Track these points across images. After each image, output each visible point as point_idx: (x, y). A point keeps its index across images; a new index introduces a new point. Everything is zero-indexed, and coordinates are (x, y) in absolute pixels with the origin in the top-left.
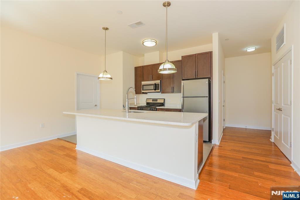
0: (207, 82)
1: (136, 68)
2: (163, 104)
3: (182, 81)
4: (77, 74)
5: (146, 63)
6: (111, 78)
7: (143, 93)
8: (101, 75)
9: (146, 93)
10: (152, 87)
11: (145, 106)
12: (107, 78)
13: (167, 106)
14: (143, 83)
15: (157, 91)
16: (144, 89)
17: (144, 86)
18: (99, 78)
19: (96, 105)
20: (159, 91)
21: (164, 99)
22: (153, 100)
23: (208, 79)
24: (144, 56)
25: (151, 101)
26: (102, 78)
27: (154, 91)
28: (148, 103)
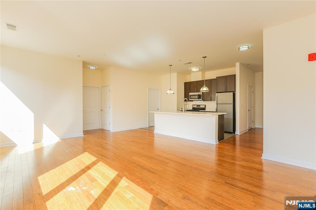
0: (232, 95)
1: (185, 83)
2: (204, 109)
3: (216, 94)
4: (149, 89)
5: (192, 80)
6: (174, 93)
7: (190, 101)
8: (168, 92)
9: (192, 101)
10: (197, 97)
11: (192, 110)
12: (171, 93)
13: (207, 110)
14: (190, 94)
15: (200, 99)
16: (191, 98)
17: (191, 96)
18: (167, 93)
19: (158, 109)
20: (201, 99)
21: (205, 105)
22: (197, 106)
23: (232, 93)
24: (191, 74)
25: (196, 107)
26: (169, 93)
27: (198, 99)
28: (193, 108)
